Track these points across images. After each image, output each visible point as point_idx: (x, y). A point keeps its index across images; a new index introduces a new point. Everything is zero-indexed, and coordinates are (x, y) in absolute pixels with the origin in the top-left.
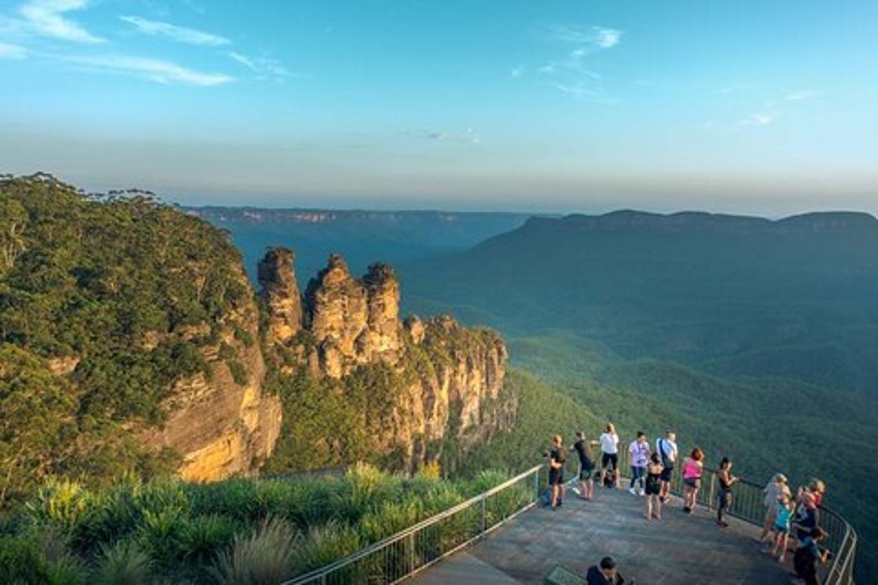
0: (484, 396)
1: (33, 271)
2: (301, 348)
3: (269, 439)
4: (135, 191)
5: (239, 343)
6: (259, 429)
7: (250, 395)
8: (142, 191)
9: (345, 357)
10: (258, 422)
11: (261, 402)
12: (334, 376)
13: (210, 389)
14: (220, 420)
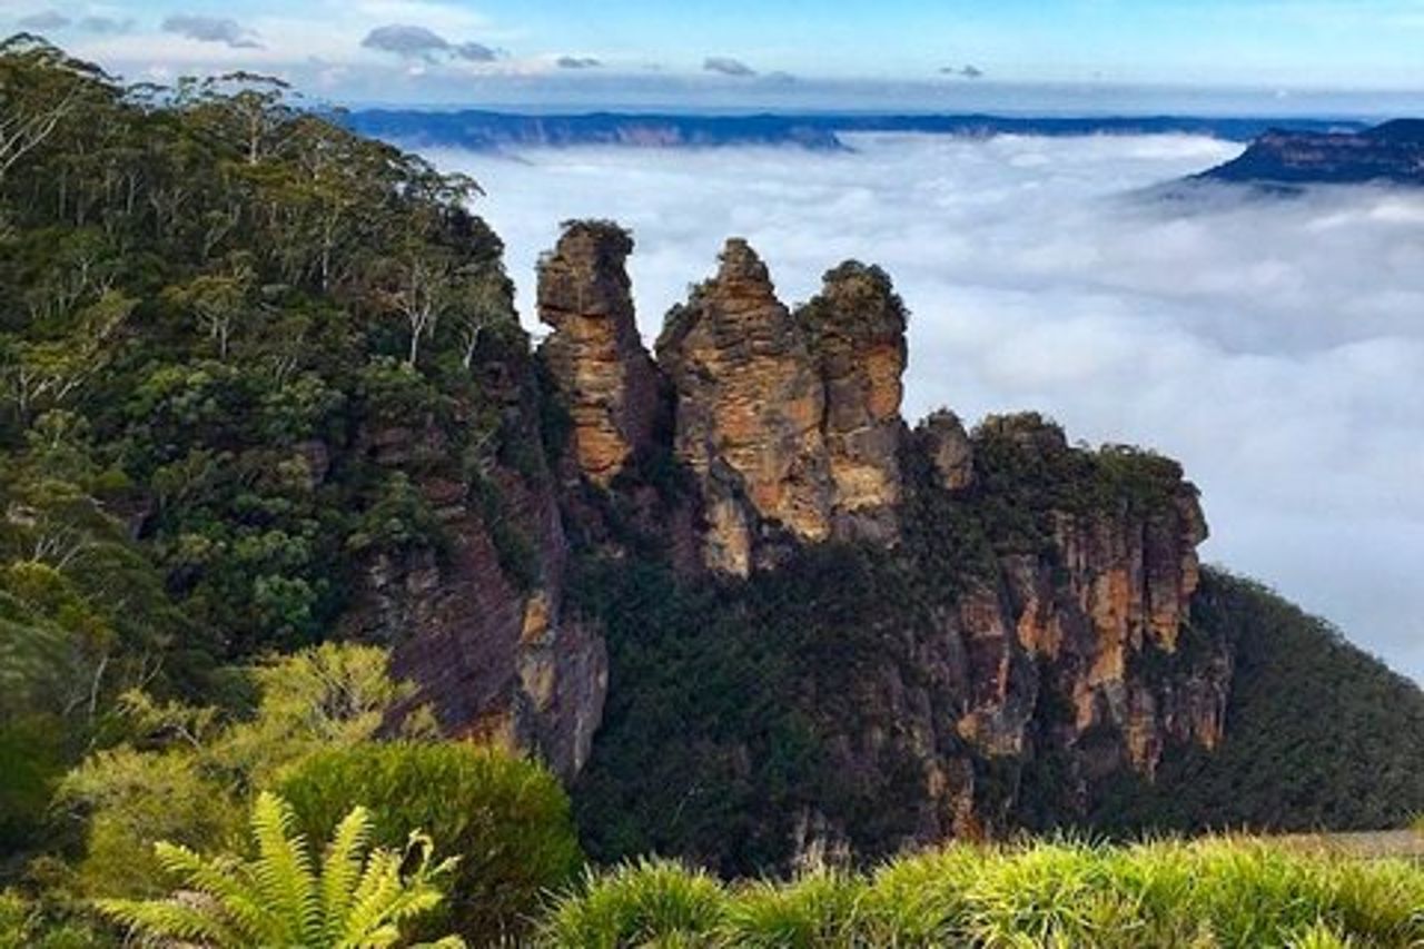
0: (1137, 644)
1: (29, 280)
2: (645, 495)
3: (577, 732)
4: (241, 76)
5: (508, 474)
6: (554, 704)
7: (536, 615)
8: (256, 78)
9: (761, 521)
10: (555, 685)
11: (559, 637)
12: (733, 571)
13: (447, 593)
14: (471, 676)
